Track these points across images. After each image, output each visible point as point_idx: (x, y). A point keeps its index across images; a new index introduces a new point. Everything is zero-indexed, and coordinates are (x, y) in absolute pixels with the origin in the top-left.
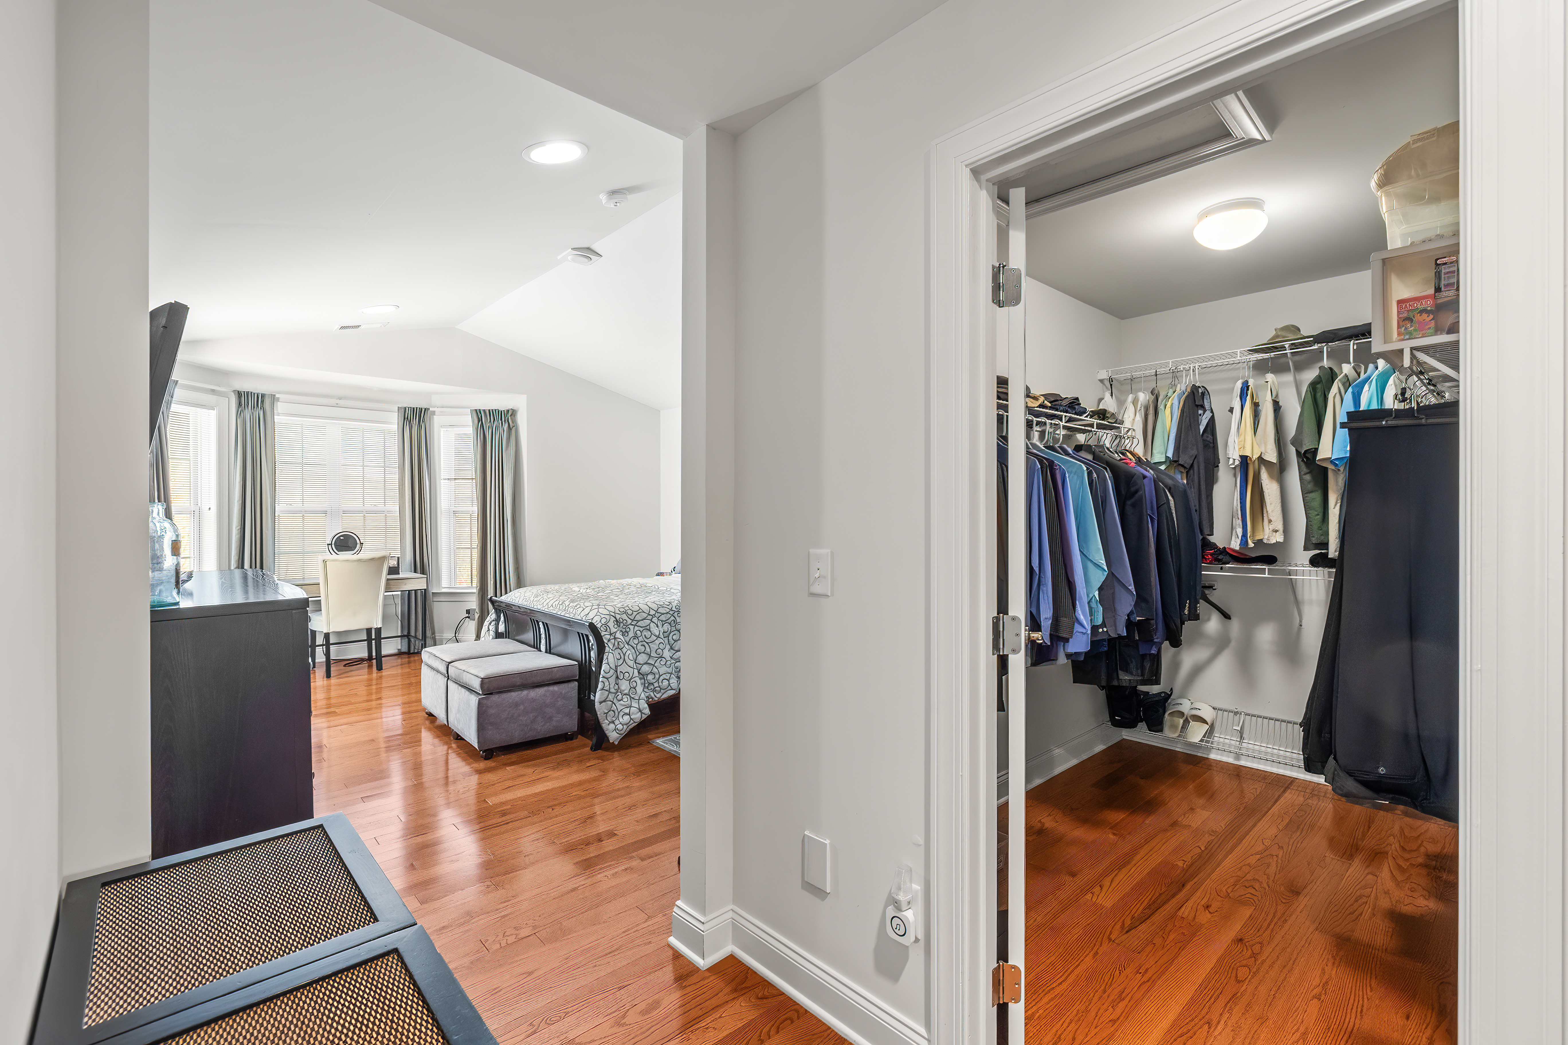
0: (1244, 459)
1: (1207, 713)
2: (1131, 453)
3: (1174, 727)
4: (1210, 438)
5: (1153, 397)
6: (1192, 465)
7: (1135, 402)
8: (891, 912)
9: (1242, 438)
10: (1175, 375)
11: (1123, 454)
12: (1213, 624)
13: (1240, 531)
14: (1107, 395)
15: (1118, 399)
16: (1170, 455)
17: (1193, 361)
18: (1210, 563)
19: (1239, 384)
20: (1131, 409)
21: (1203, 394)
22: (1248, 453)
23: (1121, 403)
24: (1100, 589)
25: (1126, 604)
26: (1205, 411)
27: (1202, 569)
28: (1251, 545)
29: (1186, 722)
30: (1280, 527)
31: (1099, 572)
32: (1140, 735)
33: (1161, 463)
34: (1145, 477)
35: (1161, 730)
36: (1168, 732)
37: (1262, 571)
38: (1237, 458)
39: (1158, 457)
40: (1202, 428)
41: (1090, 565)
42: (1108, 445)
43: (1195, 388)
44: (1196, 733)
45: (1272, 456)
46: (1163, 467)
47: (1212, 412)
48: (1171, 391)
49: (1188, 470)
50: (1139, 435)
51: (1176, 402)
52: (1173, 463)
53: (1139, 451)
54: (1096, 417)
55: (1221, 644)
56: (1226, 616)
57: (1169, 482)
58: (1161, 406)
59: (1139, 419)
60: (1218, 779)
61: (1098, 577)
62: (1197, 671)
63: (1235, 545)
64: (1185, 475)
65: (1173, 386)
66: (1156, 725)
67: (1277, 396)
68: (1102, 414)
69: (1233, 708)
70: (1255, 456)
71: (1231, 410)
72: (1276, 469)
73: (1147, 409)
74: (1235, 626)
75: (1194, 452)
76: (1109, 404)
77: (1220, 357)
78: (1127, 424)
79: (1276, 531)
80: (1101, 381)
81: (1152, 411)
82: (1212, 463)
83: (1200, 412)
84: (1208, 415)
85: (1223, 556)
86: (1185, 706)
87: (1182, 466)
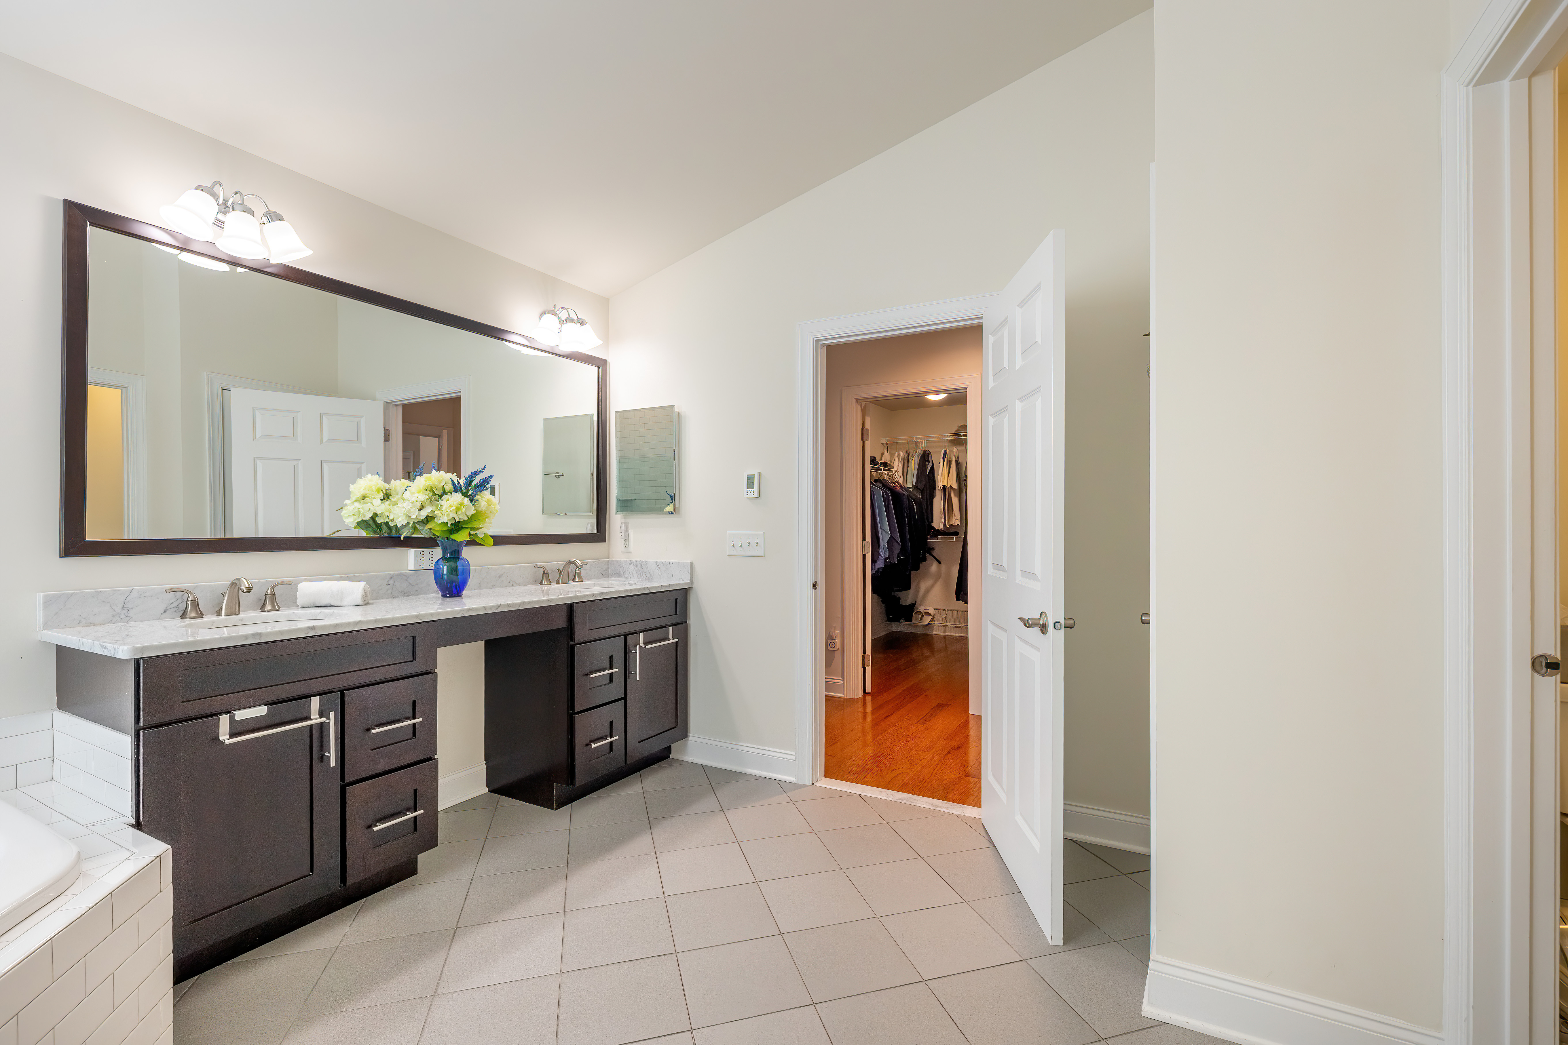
0: (944, 486)
1: (931, 611)
2: (897, 482)
3: (916, 619)
4: (931, 475)
5: (906, 455)
6: (923, 489)
7: (899, 456)
8: (829, 641)
9: (943, 477)
10: (916, 443)
11: (894, 483)
12: (934, 567)
13: (943, 520)
14: (886, 452)
15: (890, 453)
16: (914, 484)
17: (924, 438)
18: (932, 536)
19: (943, 452)
20: (897, 460)
21: (928, 454)
22: (945, 484)
23: (892, 455)
24: (887, 543)
25: (897, 550)
26: (929, 462)
27: (928, 539)
28: (948, 526)
29: (922, 616)
30: (959, 518)
31: (887, 535)
32: (901, 627)
33: (910, 488)
34: (904, 495)
35: (911, 620)
36: (914, 622)
37: (952, 539)
38: (942, 486)
39: (909, 485)
40: (928, 471)
41: (883, 532)
42: (888, 479)
43: (925, 451)
44: (927, 620)
45: (955, 486)
46: (911, 490)
47: (933, 463)
48: (915, 452)
49: (922, 492)
50: (901, 474)
51: (916, 459)
52: (915, 487)
53: (901, 481)
54: (882, 465)
55: (938, 576)
56: (940, 562)
57: (914, 497)
58: (910, 461)
59: (900, 465)
60: (938, 645)
61: (887, 537)
62: (927, 591)
63: (941, 527)
64: (920, 494)
65: (915, 450)
66: (909, 619)
67: (958, 457)
68: (885, 464)
69: (942, 608)
70: (949, 485)
71: (940, 463)
72: (957, 492)
73: (904, 460)
74: (943, 566)
75: (925, 483)
76: (886, 458)
77: (934, 437)
78: (895, 469)
79: (957, 520)
80: (883, 444)
81: (906, 462)
82: (933, 486)
83: (927, 463)
84: (931, 464)
85: (938, 533)
86: (922, 609)
87: (920, 489)
